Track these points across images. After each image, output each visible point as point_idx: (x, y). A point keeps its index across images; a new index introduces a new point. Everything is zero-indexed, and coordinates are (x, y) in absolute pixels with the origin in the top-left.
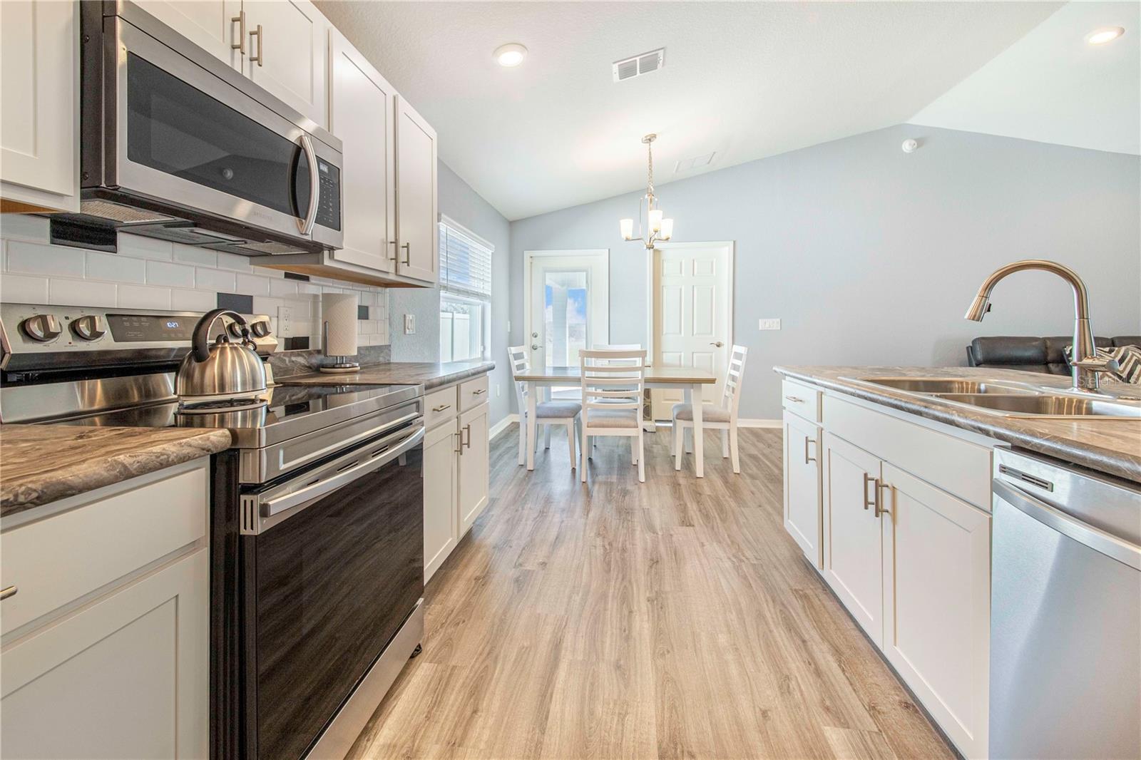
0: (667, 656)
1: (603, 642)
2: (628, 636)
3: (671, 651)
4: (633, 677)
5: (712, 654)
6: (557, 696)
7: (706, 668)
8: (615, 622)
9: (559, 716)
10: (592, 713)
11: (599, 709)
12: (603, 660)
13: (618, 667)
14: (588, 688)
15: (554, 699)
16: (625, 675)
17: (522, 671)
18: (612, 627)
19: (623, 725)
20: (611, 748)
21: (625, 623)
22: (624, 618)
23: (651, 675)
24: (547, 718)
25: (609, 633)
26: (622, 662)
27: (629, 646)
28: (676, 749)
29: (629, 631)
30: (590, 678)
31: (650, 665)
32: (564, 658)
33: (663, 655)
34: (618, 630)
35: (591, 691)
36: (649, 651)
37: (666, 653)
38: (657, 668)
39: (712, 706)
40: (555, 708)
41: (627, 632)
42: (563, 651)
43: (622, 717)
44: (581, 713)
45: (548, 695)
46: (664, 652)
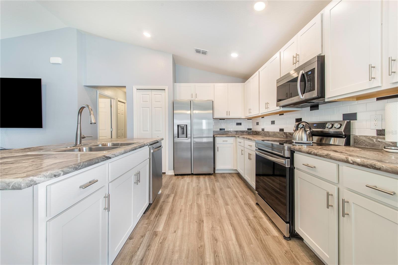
0: (200, 246)
1: (224, 249)
2: (215, 253)
3: (198, 248)
4: (211, 237)
5: (183, 249)
6: (231, 230)
7: (187, 243)
8: (222, 261)
9: (228, 226)
10: (220, 227)
11: (219, 228)
12: (222, 242)
13: (216, 240)
14: (224, 233)
15: (232, 229)
16: (214, 238)
17: (246, 236)
18: (222, 257)
19: (212, 225)
20: (214, 221)
21: (217, 260)
22: (218, 263)
23: (205, 238)
24: (231, 225)
25: (223, 254)
26: (215, 242)
27: (214, 248)
28: (200, 223)
29: (215, 256)
30: (224, 236)
31: (206, 242)
32: (235, 241)
33: (201, 246)
34: (219, 256)
35: (222, 232)
36: (206, 247)
37: (200, 247)
38: (204, 241)
39: (189, 232)
40: (230, 228)
41: (216, 255)
42: (237, 244)
43: (213, 227)
44: (223, 227)
45: (234, 230)
46: (201, 248)
